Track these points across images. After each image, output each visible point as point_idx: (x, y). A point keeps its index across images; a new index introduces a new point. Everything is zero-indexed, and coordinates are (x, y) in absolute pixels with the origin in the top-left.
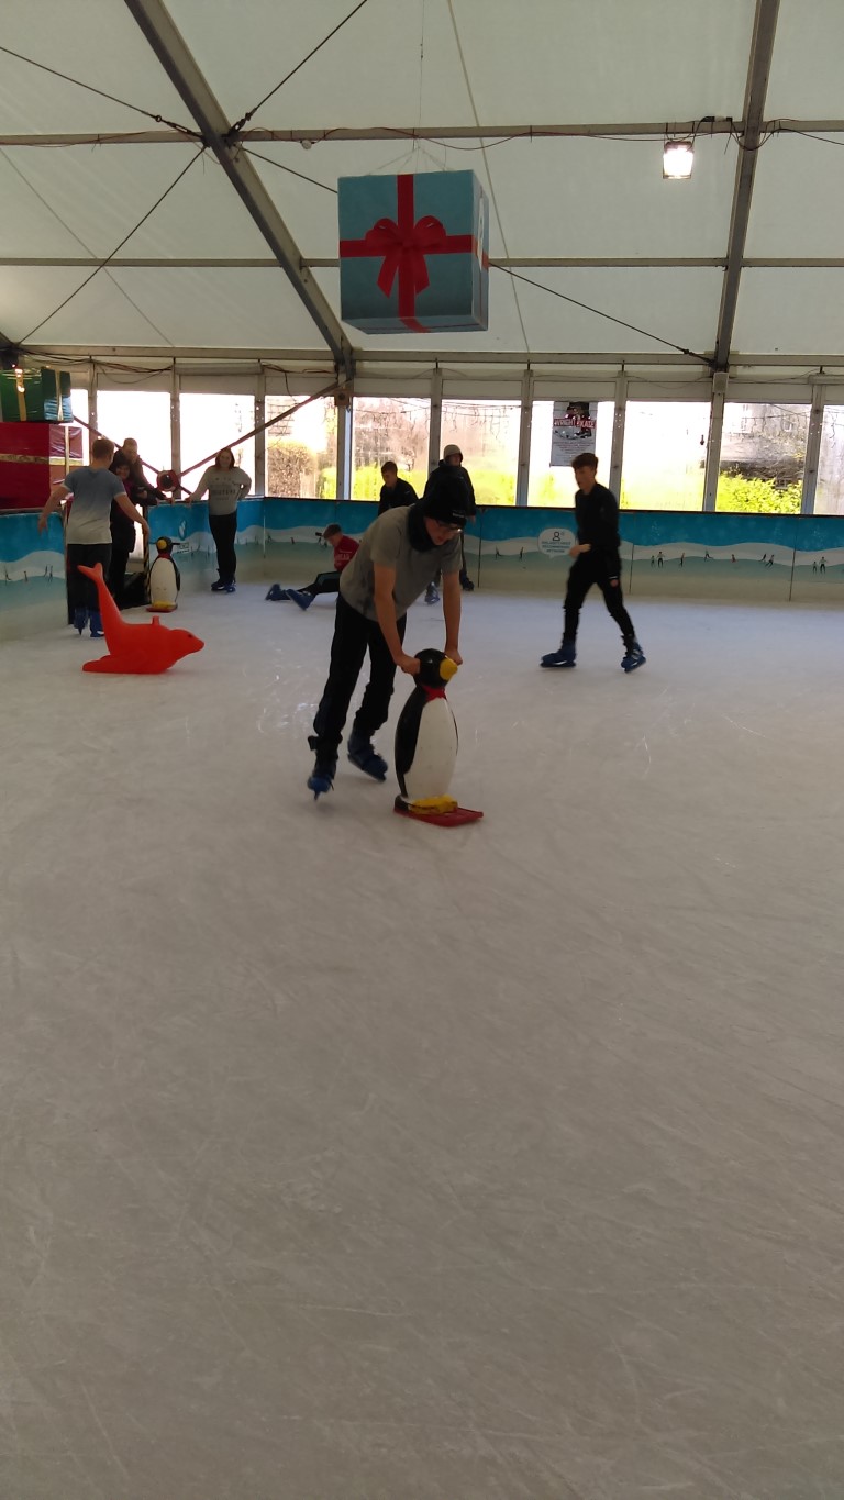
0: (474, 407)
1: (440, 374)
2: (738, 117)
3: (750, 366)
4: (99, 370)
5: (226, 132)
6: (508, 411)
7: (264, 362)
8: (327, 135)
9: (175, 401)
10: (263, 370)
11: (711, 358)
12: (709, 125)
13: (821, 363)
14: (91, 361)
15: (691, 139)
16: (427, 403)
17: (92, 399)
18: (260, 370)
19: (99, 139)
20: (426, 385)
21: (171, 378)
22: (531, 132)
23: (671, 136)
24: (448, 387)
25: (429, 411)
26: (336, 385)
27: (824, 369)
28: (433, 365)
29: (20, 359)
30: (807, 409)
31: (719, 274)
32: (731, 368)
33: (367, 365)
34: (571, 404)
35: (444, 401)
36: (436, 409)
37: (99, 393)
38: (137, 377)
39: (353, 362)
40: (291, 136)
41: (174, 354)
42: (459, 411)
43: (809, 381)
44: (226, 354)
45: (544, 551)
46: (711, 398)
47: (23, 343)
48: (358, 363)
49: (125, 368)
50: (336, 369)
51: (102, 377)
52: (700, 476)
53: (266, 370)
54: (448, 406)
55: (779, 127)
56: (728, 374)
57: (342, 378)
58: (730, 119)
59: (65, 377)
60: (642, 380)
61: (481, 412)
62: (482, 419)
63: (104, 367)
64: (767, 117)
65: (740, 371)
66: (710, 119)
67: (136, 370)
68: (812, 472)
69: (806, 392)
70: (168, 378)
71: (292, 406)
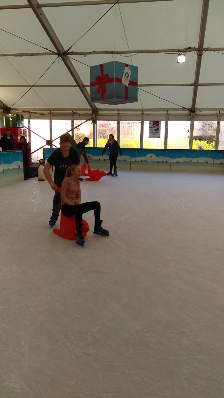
0: (128, 123)
1: (120, 115)
2: (197, 47)
3: (201, 111)
4: (31, 113)
5: (64, 52)
6: (138, 124)
7: (74, 112)
8: (90, 53)
9: (51, 122)
10: (74, 114)
11: (191, 109)
12: (189, 49)
13: (219, 110)
14: (29, 112)
15: (185, 53)
16: (116, 122)
17: (29, 122)
19: (31, 55)
20: (116, 117)
21: (50, 117)
22: (143, 52)
23: (179, 52)
24: (122, 118)
25: (117, 124)
26: (93, 117)
27: (220, 112)
28: (118, 112)
29: (10, 111)
30: (216, 122)
31: (192, 88)
32: (196, 112)
33: (100, 112)
34: (154, 122)
35: (121, 121)
36: (119, 123)
37: (31, 120)
38: (41, 116)
39: (97, 112)
40: (81, 53)
41: (50, 110)
42: (125, 124)
43: (216, 115)
44: (64, 110)
45: (148, 160)
46: (191, 120)
47: (11, 107)
48: (98, 112)
49: (38, 113)
50: (93, 113)
51: (32, 116)
52: (188, 140)
53: (75, 114)
54: (122, 123)
55: (207, 50)
56: (195, 114)
57: (94, 116)
58: (195, 48)
59: (22, 116)
60: (172, 115)
61: (131, 124)
62: (131, 126)
63: (32, 113)
64: (204, 47)
65: (198, 113)
66: (190, 48)
67: (40, 114)
68: (218, 139)
69: (216, 118)
70: (49, 116)
71: (81, 123)
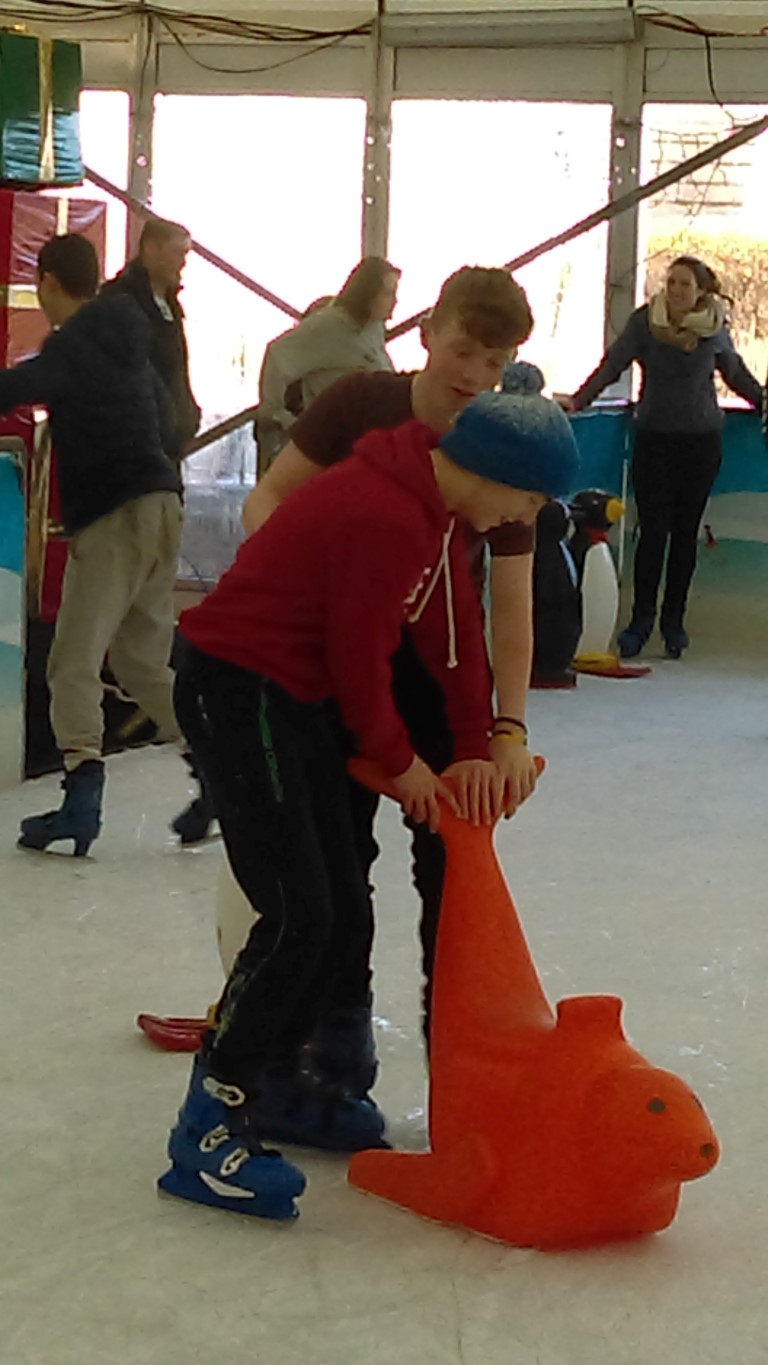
4: (161, 28)
7: (644, 7)
9: (378, 122)
10: (640, 35)
14: (140, 9)
17: (141, 119)
18: (631, 33)
37: (159, 99)
38: (271, 54)
49: (237, 26)
51: (170, 54)
53: (651, 31)
63: (180, 28)
67: (272, 34)
70: (360, 56)
71: (724, 136)
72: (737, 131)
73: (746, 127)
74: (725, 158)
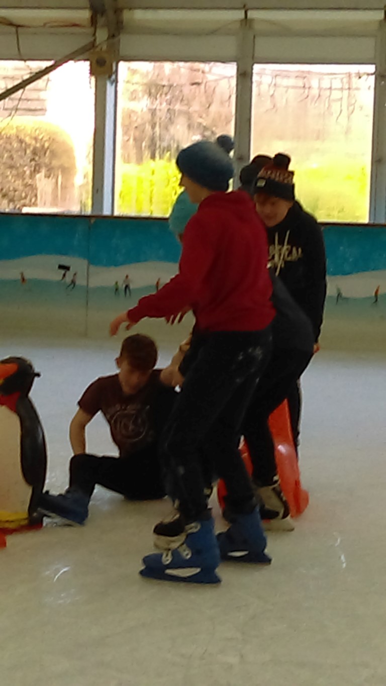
0: (303, 76)
1: (251, 27)
6: (355, 81)
16: (231, 69)
20: (230, 45)
24: (262, 46)
25: (234, 82)
26: (93, 45)
28: (240, 14)
33: (139, 14)
35: (257, 68)
36: (244, 78)
39: (118, 11)
42: (279, 80)
48: (126, 15)
50: (93, 21)
54: (263, 74)
57: (102, 35)
61: (314, 83)
62: (315, 92)
71: (26, 77)
72: (32, 75)
73: (37, 73)
74: (28, 87)
